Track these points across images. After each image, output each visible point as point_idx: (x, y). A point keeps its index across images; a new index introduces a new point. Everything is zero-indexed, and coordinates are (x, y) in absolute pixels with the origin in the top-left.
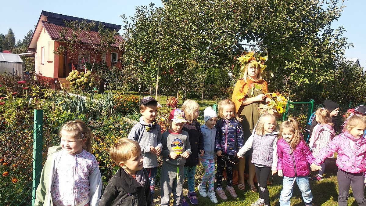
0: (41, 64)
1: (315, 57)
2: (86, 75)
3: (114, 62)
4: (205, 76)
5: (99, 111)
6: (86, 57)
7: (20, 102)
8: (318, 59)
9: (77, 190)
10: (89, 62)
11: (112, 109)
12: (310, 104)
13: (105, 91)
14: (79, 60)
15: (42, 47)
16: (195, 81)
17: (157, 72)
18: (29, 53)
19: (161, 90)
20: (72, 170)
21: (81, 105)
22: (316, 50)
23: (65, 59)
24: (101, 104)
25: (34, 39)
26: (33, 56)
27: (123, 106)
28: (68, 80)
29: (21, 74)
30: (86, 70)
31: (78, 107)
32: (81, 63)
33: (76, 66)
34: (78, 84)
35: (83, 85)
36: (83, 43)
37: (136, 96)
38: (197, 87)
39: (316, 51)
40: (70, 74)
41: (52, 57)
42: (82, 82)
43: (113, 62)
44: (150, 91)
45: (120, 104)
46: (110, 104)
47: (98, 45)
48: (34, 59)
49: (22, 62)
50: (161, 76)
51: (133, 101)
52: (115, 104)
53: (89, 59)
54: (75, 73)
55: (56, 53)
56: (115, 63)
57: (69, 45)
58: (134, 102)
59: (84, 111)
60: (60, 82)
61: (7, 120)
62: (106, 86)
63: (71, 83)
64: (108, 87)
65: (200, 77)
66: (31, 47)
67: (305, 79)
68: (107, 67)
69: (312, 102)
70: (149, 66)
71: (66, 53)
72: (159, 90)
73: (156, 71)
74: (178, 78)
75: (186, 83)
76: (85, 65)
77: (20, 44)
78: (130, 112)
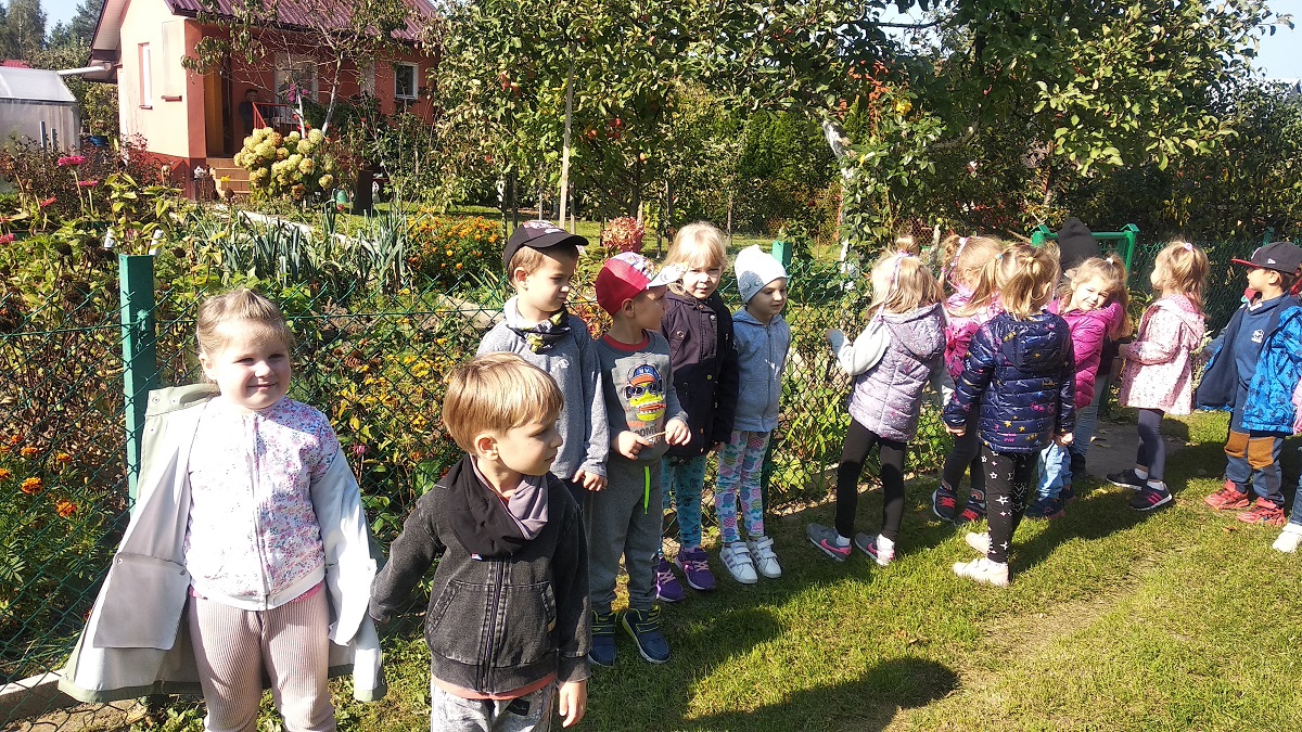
0: (143, 107)
1: (1148, 66)
2: (304, 145)
3: (405, 97)
4: (739, 145)
5: (359, 272)
6: (303, 79)
7: (71, 232)
8: (1159, 74)
9: (268, 535)
10: (315, 98)
11: (402, 268)
12: (1124, 239)
13: (377, 207)
14: (277, 90)
15: (142, 45)
16: (702, 163)
17: (563, 131)
18: (96, 67)
19: (578, 199)
20: (244, 466)
21: (293, 254)
22: (1155, 38)
23: (226, 86)
24: (365, 248)
25: (109, 15)
26: (111, 78)
27: (441, 256)
28: (241, 164)
29: (72, 142)
30: (307, 130)
31: (283, 259)
32: (284, 103)
33: (269, 116)
34: (280, 179)
35: (296, 183)
36: (286, 26)
37: (487, 223)
38: (709, 187)
39: (1154, 45)
40: (248, 141)
41: (178, 82)
42: (292, 172)
43: (400, 96)
44: (539, 206)
45: (434, 250)
46: (396, 249)
47: (344, 35)
48: (115, 91)
49: (73, 99)
50: (578, 145)
51: (479, 236)
52: (413, 247)
53: (315, 87)
54: (264, 138)
55: (194, 67)
56: (410, 102)
57: (236, 36)
58: (482, 242)
59: (303, 272)
60: (212, 172)
61: (27, 298)
62: (382, 186)
63: (253, 175)
64: (387, 190)
65: (722, 149)
66: (99, 44)
67: (1107, 152)
68: (381, 118)
69: (1129, 234)
70: (535, 110)
71: (228, 62)
72: (571, 198)
73: (560, 127)
74: (642, 151)
75: (672, 172)
76: (300, 111)
77: (62, 39)
78: (467, 277)
